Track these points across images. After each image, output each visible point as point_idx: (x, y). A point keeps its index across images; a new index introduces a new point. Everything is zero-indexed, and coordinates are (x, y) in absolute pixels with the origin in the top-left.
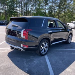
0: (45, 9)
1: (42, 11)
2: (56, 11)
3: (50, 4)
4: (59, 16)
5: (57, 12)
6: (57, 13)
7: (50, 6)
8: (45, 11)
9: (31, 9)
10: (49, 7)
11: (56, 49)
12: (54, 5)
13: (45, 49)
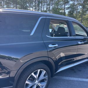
0: (65, 8)
1: (61, 11)
2: (79, 11)
3: (71, 2)
4: (82, 17)
5: (80, 13)
6: (80, 15)
7: (71, 5)
8: (65, 11)
9: (47, 8)
10: (69, 6)
11: (67, 78)
12: (76, 3)
13: (40, 84)
